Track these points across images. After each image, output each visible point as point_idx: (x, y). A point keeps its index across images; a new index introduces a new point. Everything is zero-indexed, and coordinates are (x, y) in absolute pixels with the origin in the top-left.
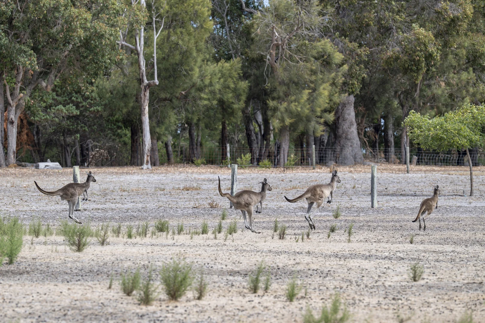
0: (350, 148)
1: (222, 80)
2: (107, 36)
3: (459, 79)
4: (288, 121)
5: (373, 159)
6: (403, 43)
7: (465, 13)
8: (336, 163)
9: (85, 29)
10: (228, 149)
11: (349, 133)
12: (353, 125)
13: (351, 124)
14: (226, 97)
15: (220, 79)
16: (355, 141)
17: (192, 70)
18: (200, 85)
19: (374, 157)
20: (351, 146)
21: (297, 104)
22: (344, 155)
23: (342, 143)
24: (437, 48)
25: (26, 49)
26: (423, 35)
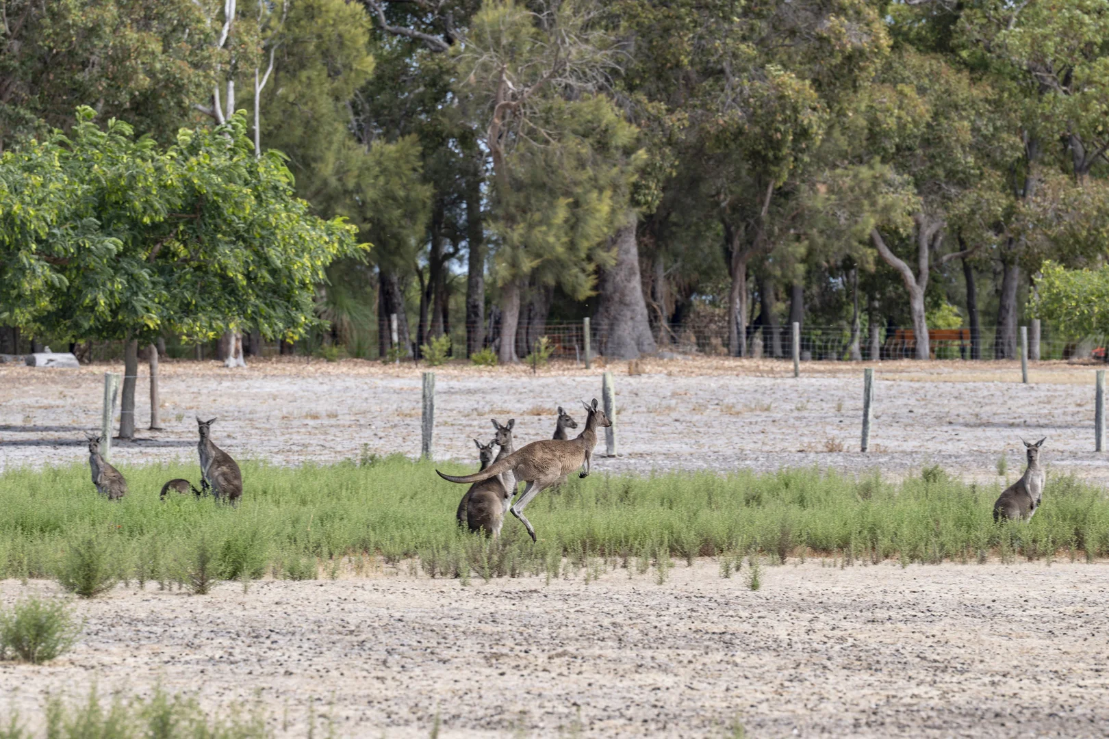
0: (630, 323)
1: (382, 180)
2: (192, 88)
3: (855, 176)
4: (527, 265)
5: (673, 347)
6: (751, 100)
7: (875, 43)
8: (601, 353)
9: (151, 73)
10: (395, 325)
11: (627, 292)
12: (634, 274)
13: (631, 273)
14: (386, 216)
15: (376, 177)
16: (638, 308)
17: (320, 159)
18: (336, 188)
19: (674, 340)
20: (632, 318)
21: (544, 228)
22: (619, 338)
23: (613, 313)
24: (820, 118)
25: (29, 115)
26: (793, 89)
